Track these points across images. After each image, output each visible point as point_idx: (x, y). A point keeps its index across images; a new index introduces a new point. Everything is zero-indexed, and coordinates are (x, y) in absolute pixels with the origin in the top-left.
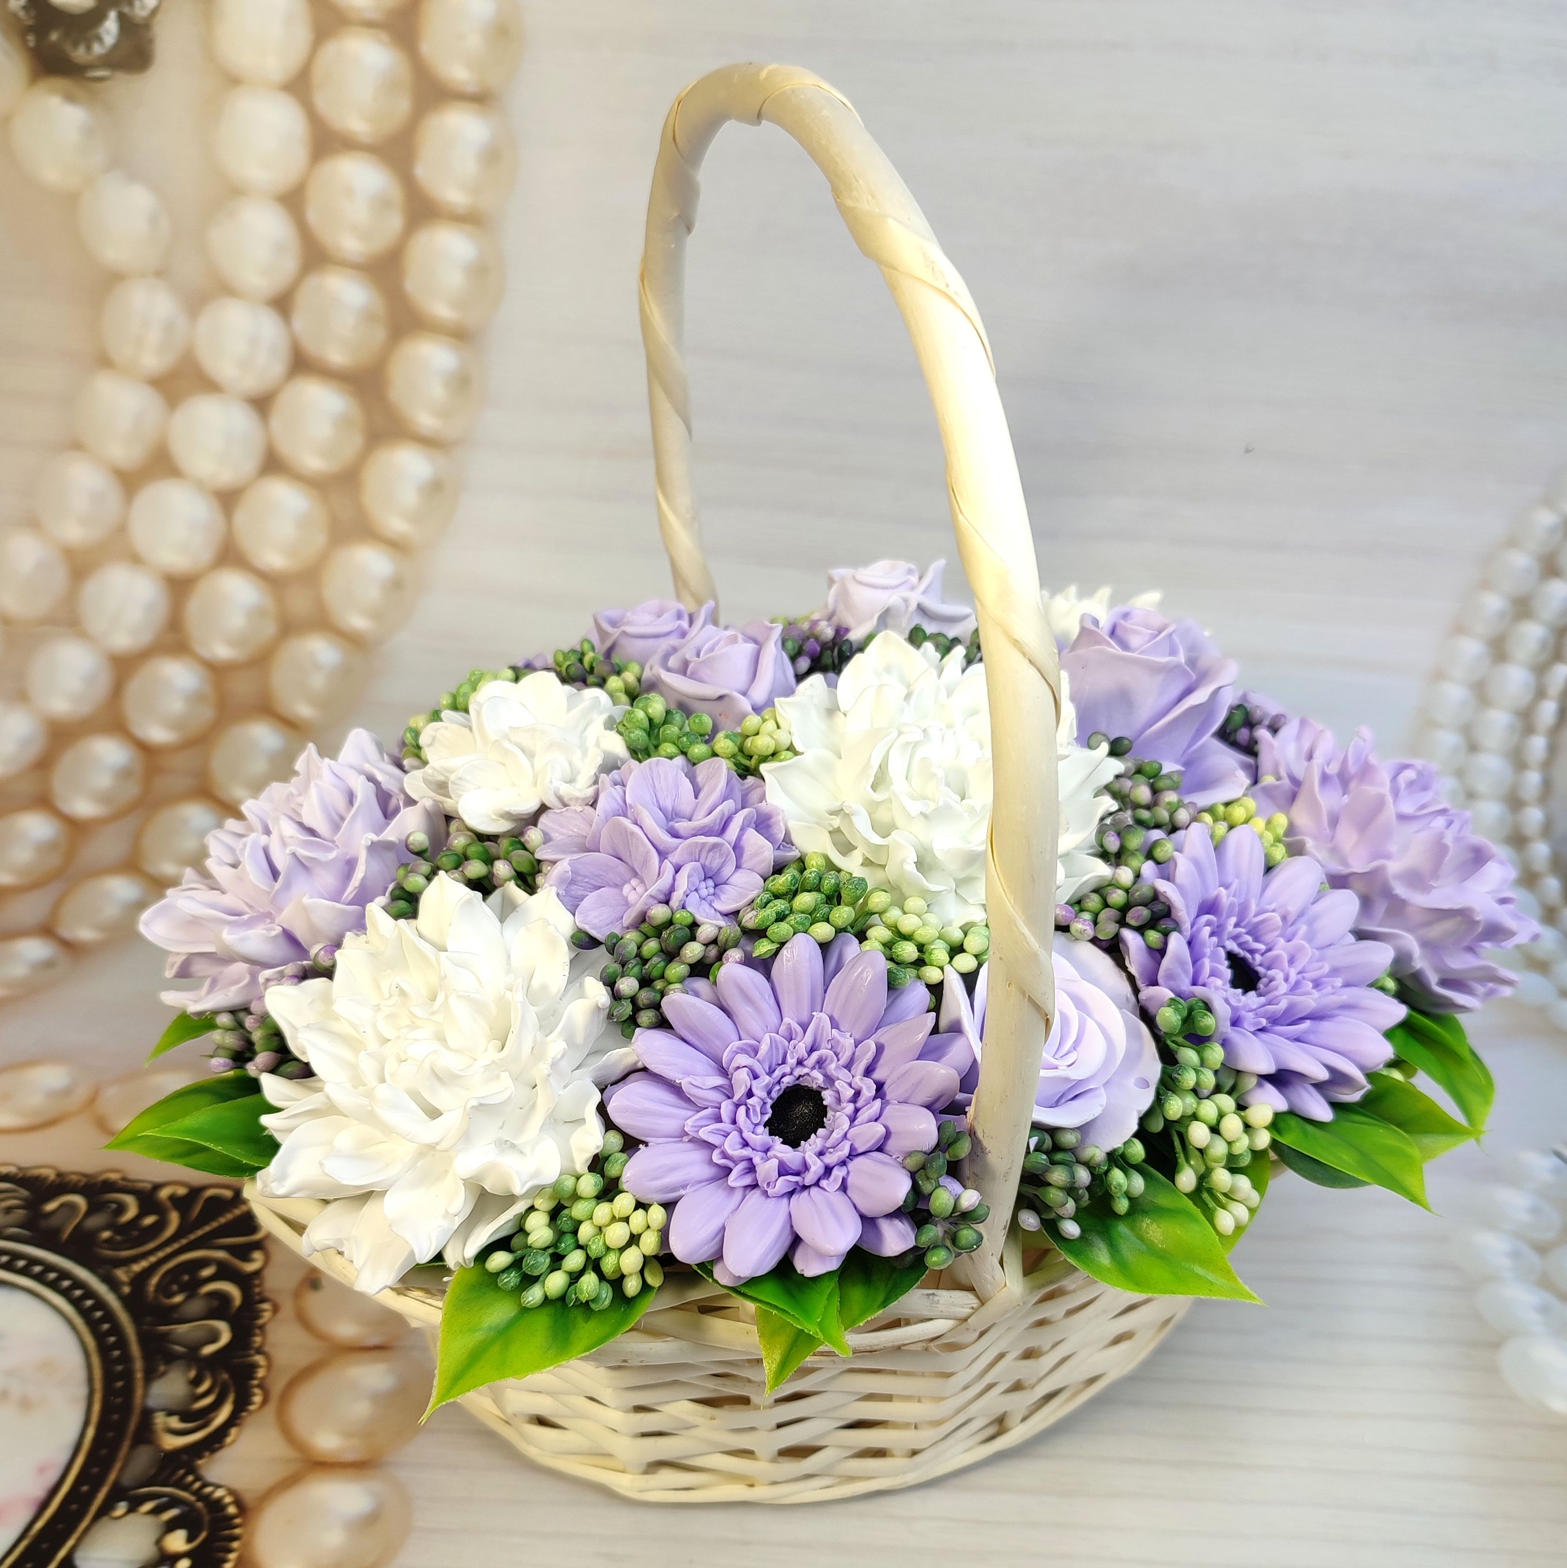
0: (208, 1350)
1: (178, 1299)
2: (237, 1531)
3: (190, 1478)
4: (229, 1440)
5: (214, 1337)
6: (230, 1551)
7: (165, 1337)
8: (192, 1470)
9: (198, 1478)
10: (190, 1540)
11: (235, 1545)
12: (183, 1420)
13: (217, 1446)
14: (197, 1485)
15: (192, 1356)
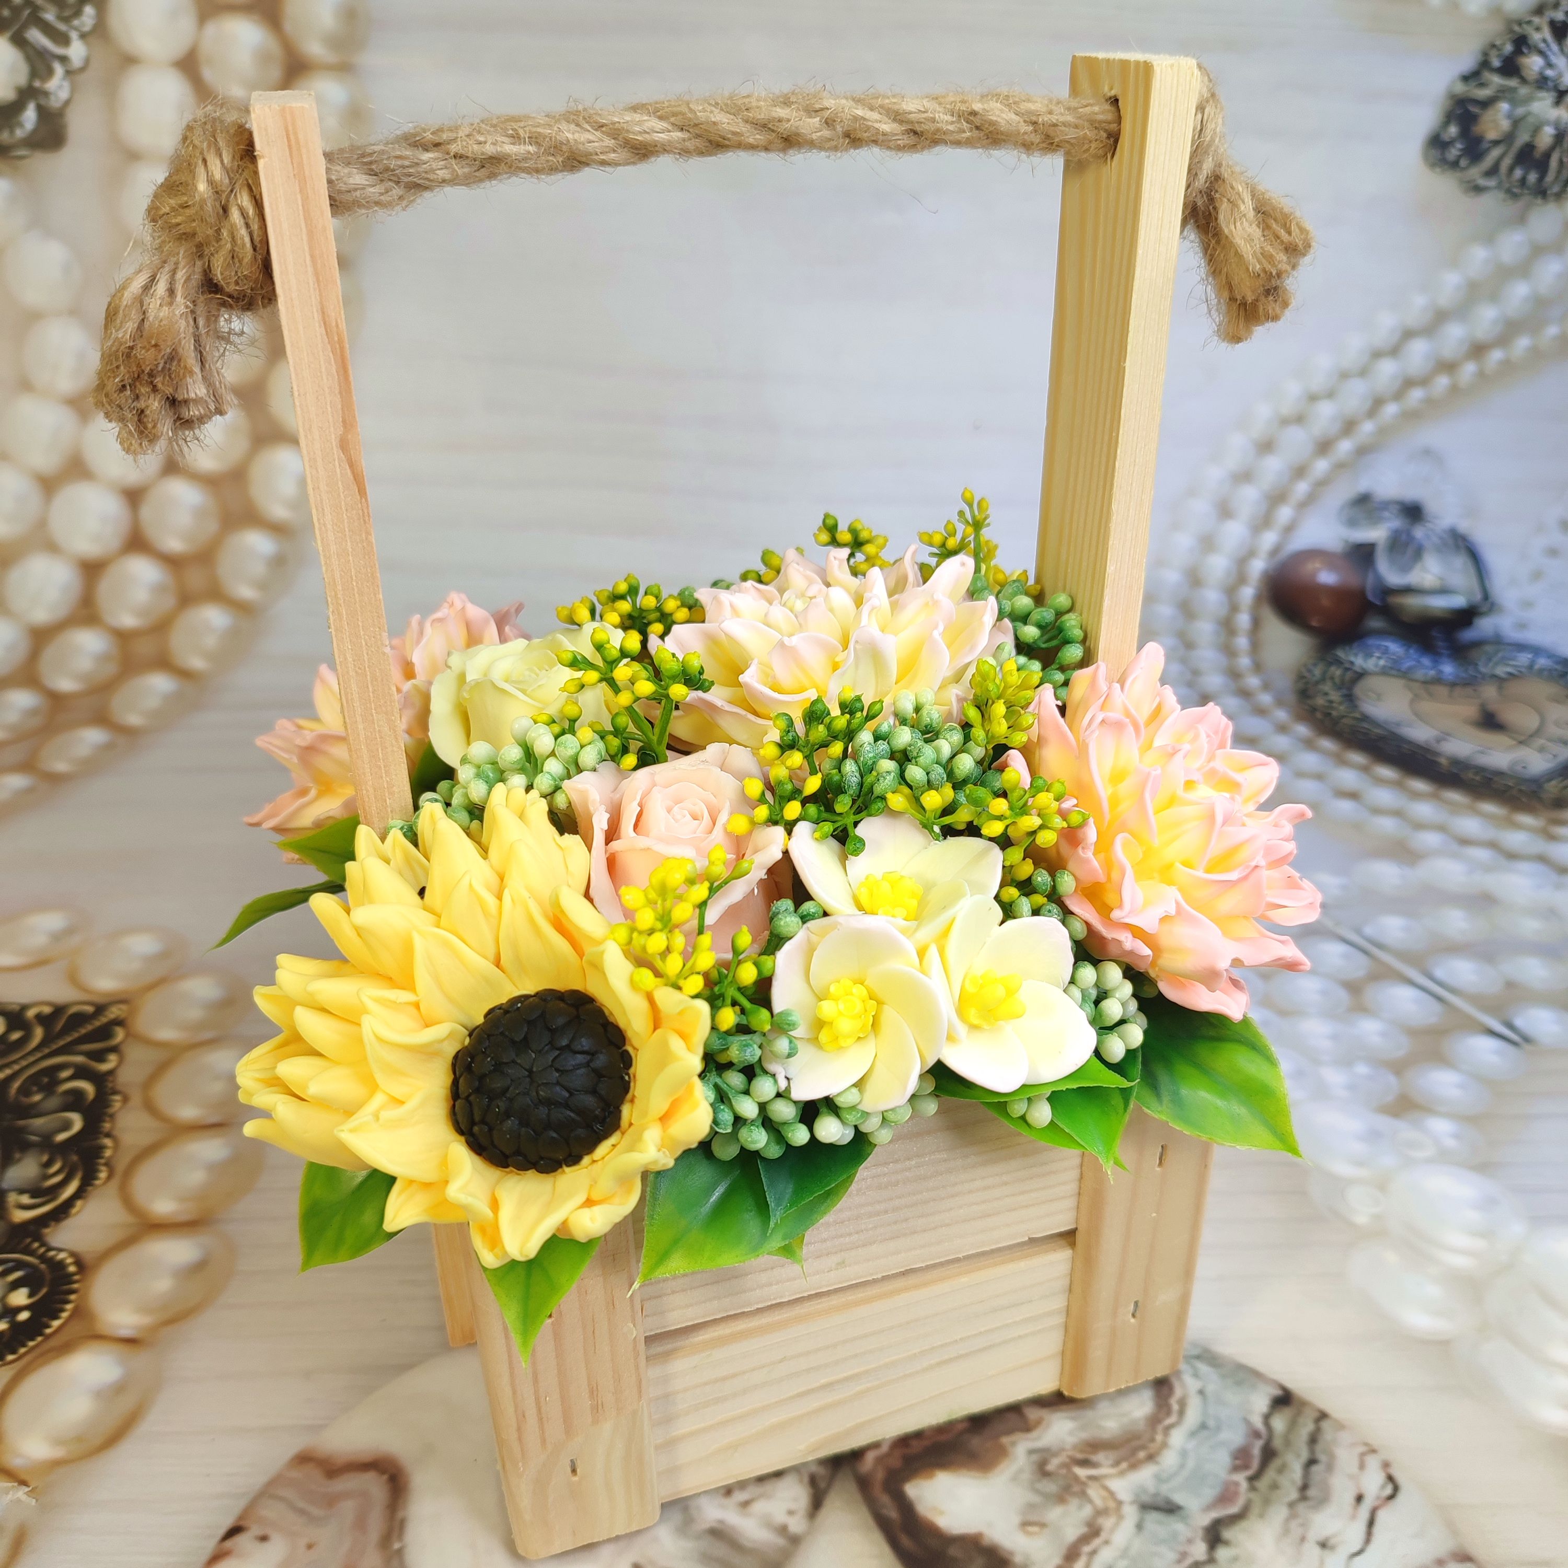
0: (61, 1137)
1: (37, 1098)
2: (75, 1286)
3: (36, 1245)
4: (74, 1211)
5: (67, 1126)
6: (68, 1302)
7: (23, 1130)
8: (39, 1238)
9: (43, 1244)
10: (31, 1295)
11: (73, 1297)
12: (33, 1197)
13: (64, 1216)
14: (42, 1250)
15: (46, 1144)
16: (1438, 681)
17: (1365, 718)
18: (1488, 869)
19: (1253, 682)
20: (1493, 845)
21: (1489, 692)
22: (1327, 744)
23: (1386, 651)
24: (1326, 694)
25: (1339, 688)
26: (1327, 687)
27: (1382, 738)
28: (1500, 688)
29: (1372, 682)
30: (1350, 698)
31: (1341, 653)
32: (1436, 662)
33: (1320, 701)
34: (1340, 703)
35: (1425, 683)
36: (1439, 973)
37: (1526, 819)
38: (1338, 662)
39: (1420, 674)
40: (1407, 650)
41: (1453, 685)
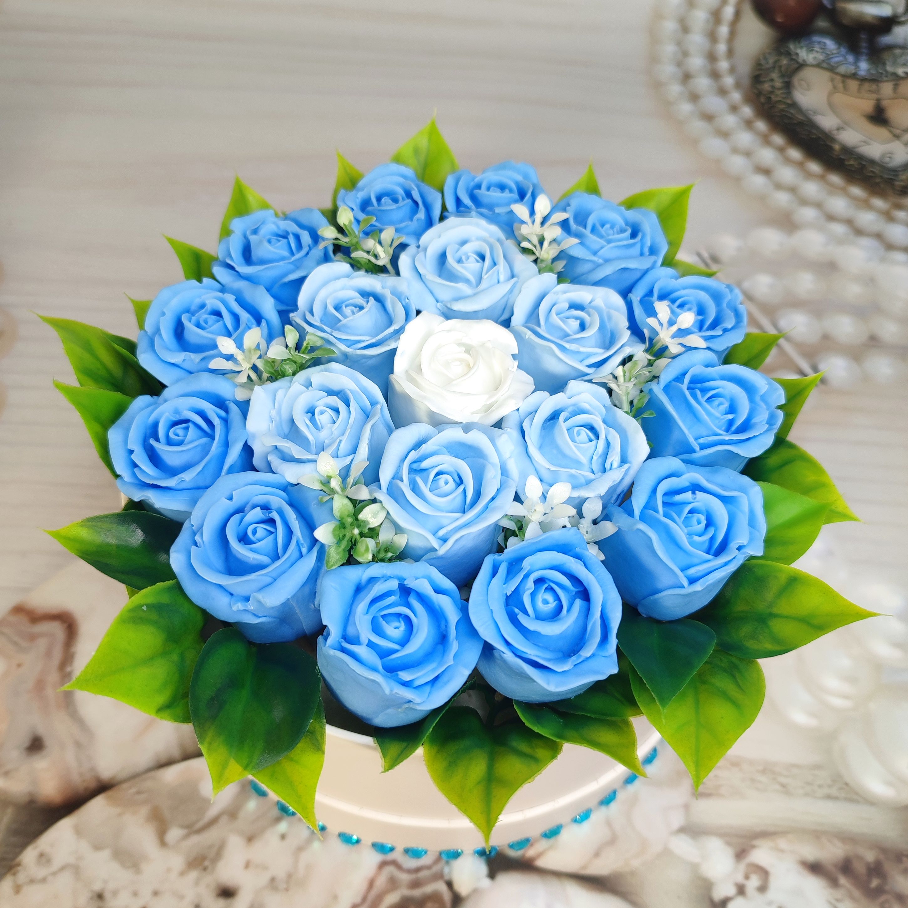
16: (854, 76)
17: (794, 105)
18: (840, 241)
19: (724, 65)
20: (849, 222)
21: (887, 88)
22: (761, 125)
23: (824, 47)
24: (772, 80)
25: (782, 76)
26: (775, 75)
27: (801, 124)
28: (896, 87)
29: (808, 74)
30: (788, 86)
31: (792, 46)
32: (857, 60)
33: (766, 87)
34: (779, 89)
35: (845, 77)
36: (783, 323)
37: (878, 203)
38: (788, 54)
39: (842, 69)
40: (839, 48)
41: (863, 80)
